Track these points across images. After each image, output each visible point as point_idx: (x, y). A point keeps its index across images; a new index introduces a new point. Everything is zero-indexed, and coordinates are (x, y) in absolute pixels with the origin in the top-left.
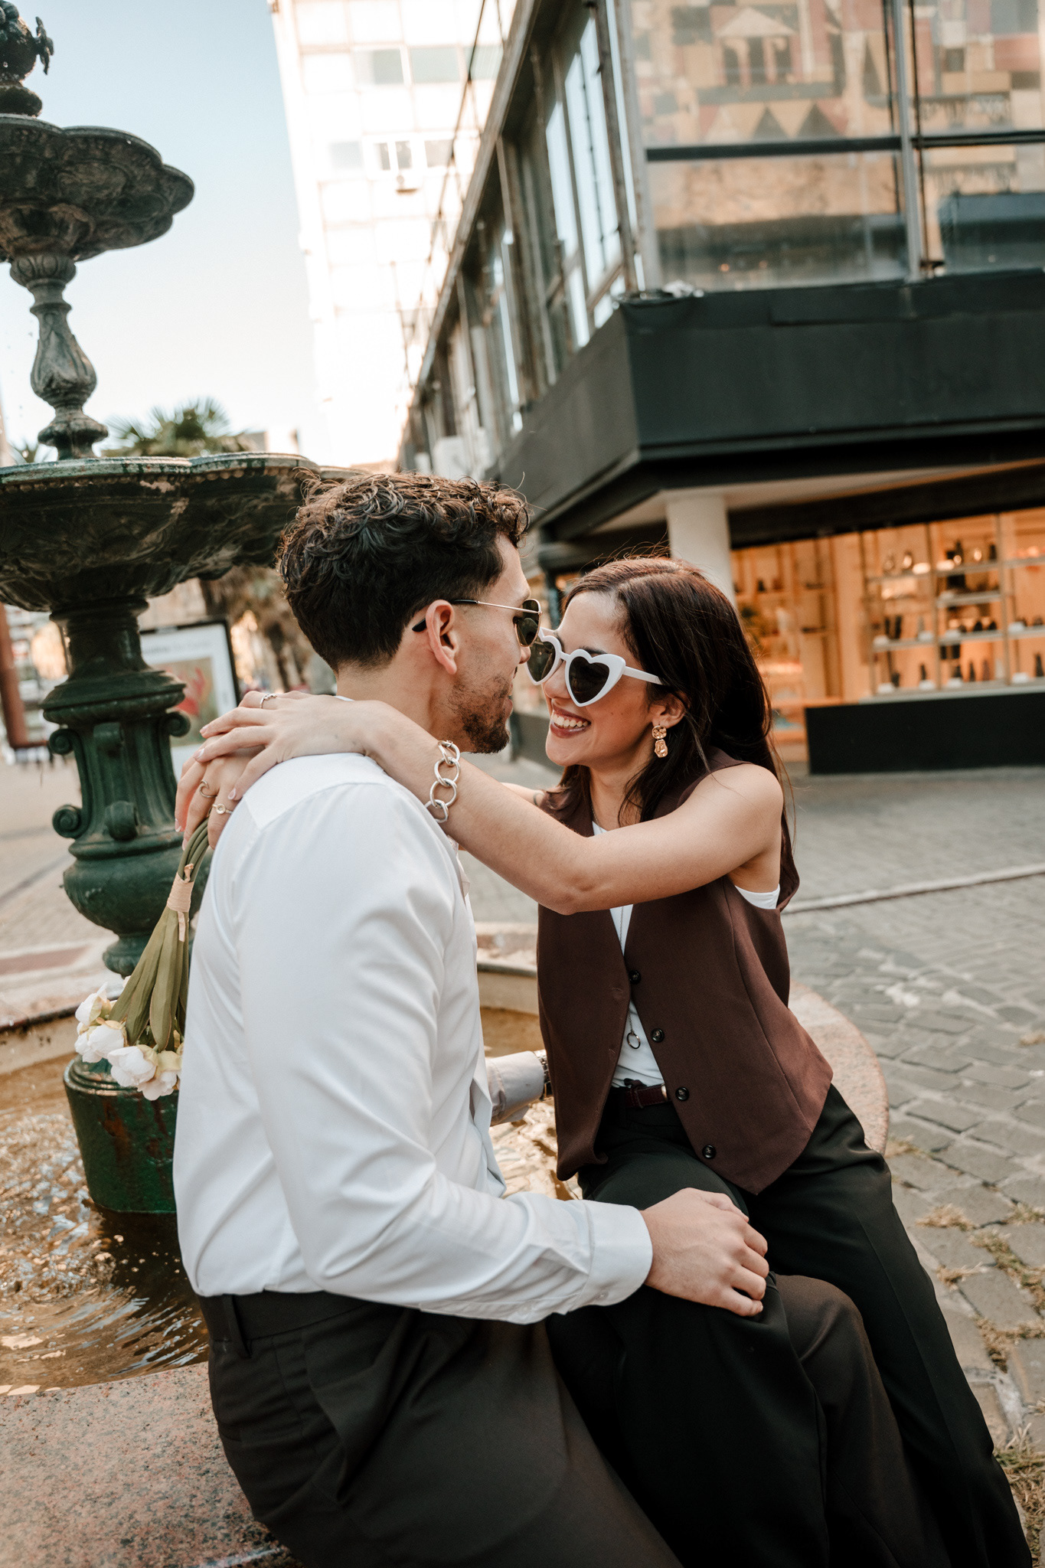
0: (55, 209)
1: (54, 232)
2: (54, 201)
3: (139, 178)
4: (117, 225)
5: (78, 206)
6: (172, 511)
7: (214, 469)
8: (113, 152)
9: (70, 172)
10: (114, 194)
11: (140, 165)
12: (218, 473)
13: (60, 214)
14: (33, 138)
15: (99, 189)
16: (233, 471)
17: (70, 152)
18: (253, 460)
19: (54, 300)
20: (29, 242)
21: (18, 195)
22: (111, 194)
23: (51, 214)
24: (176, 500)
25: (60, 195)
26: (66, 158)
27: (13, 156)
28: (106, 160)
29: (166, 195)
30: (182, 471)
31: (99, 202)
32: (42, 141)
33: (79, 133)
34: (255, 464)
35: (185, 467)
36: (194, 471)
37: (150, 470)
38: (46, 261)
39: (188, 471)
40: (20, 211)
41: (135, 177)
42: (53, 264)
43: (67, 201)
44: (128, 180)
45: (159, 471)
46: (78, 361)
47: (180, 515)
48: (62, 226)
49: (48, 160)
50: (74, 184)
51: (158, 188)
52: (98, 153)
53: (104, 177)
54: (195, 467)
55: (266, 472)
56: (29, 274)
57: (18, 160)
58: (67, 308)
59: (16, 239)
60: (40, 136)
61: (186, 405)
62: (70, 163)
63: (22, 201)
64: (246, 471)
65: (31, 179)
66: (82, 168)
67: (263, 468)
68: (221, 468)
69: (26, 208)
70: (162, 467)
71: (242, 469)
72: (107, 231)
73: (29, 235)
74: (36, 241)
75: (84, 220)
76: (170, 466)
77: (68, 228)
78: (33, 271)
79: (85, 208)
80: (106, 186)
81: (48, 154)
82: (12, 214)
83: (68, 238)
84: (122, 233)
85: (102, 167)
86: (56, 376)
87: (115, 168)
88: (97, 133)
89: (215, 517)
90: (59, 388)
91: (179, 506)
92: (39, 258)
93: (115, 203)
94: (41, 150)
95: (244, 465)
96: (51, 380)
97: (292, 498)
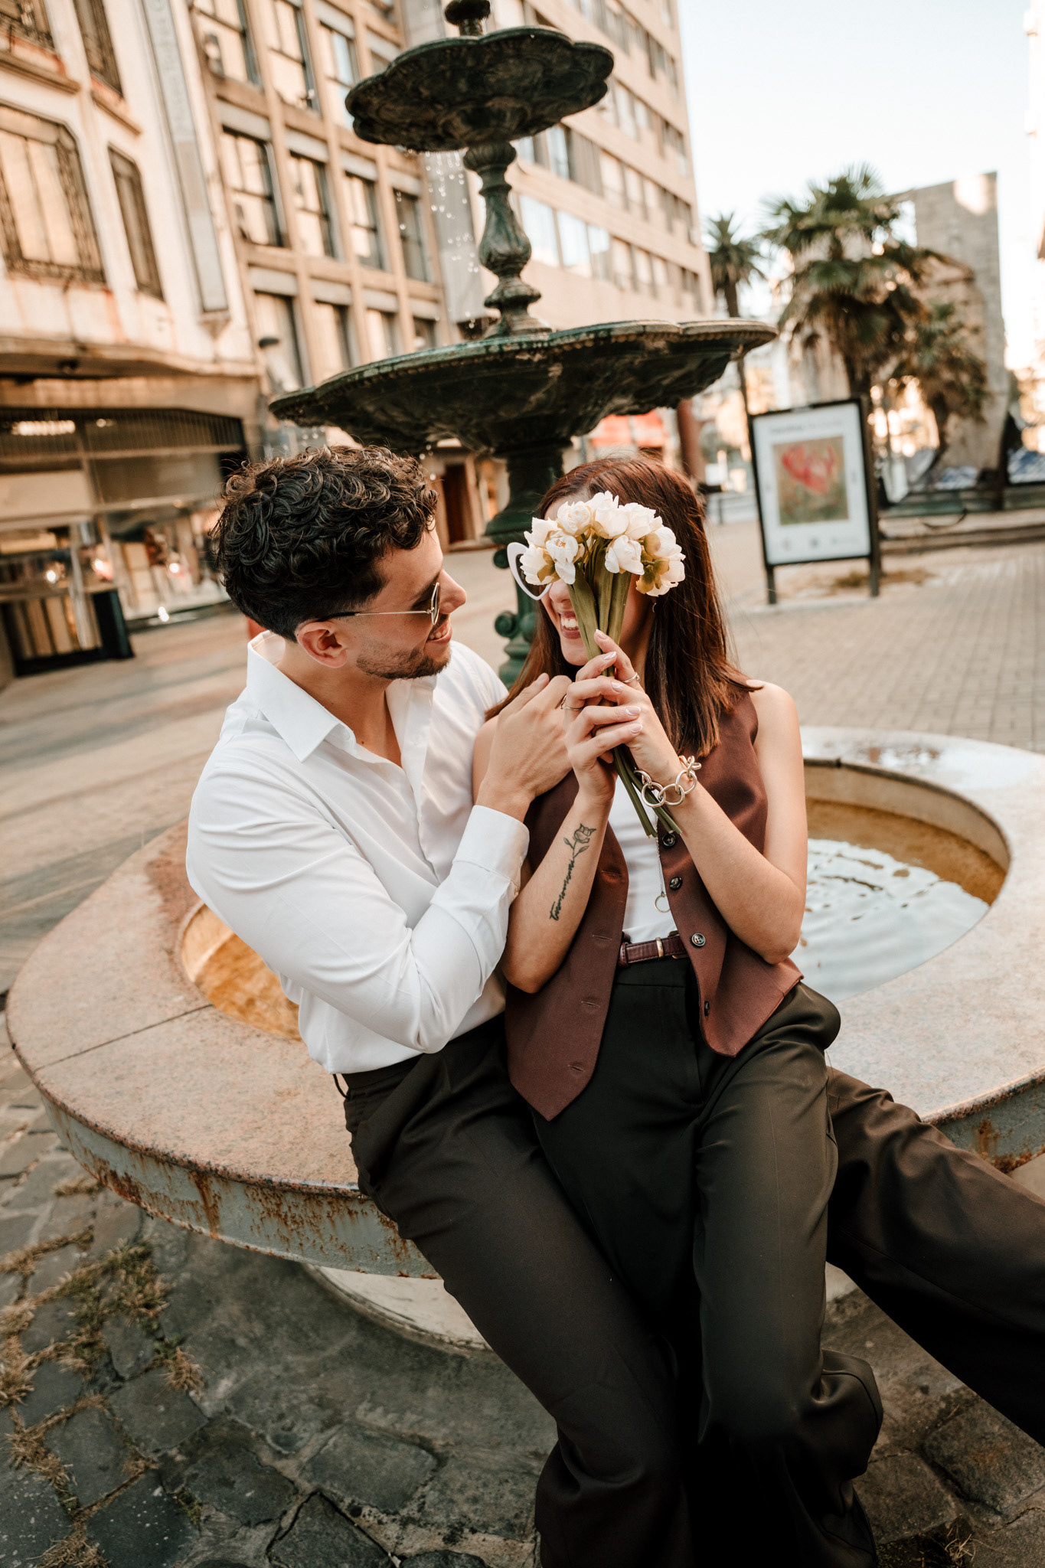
0: (490, 104)
1: (494, 122)
2: (490, 98)
3: (554, 61)
4: (552, 102)
5: (510, 96)
6: (550, 375)
7: (567, 341)
8: (524, 46)
9: (492, 73)
10: (536, 81)
11: (551, 51)
12: (571, 344)
13: (497, 106)
14: (455, 54)
15: (521, 79)
16: (583, 342)
17: (488, 57)
18: (599, 331)
19: (498, 183)
20: (473, 135)
21: (458, 99)
22: (532, 81)
23: (489, 108)
24: (550, 366)
25: (490, 93)
26: (486, 62)
27: (443, 72)
28: (518, 55)
29: (585, 68)
30: (540, 345)
31: (526, 89)
32: (463, 54)
33: (491, 39)
34: (602, 334)
35: (542, 342)
36: (552, 344)
37: (509, 349)
38: (485, 151)
39: (546, 345)
40: (464, 112)
41: (550, 62)
42: (491, 152)
43: (499, 94)
44: (544, 65)
45: (517, 348)
46: (512, 236)
47: (559, 377)
48: (500, 115)
49: (472, 68)
50: (498, 81)
51: (576, 64)
52: (510, 52)
53: (521, 69)
54: (552, 340)
55: (613, 340)
56: (475, 164)
57: (448, 74)
58: (508, 188)
59: (465, 135)
60: (460, 50)
61: (836, 175)
62: (490, 65)
63: (462, 103)
64: (596, 340)
65: (462, 85)
66: (500, 67)
67: (609, 337)
68: (572, 340)
69: (468, 108)
70: (520, 344)
71: (591, 340)
72: (543, 109)
73: (474, 129)
74: (480, 134)
75: (518, 106)
76: (527, 343)
77: (505, 116)
78: (477, 161)
79: (515, 96)
80: (525, 76)
81: (470, 63)
82: (458, 115)
83: (507, 124)
84: (559, 107)
85: (517, 62)
86: (494, 253)
87: (528, 60)
88: (504, 36)
89: (590, 377)
90: (497, 261)
91: (556, 370)
92: (481, 149)
93: (540, 87)
94: (464, 61)
95: (592, 336)
96: (490, 255)
97: (666, 352)
